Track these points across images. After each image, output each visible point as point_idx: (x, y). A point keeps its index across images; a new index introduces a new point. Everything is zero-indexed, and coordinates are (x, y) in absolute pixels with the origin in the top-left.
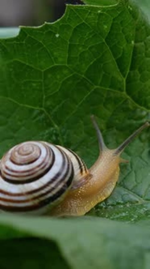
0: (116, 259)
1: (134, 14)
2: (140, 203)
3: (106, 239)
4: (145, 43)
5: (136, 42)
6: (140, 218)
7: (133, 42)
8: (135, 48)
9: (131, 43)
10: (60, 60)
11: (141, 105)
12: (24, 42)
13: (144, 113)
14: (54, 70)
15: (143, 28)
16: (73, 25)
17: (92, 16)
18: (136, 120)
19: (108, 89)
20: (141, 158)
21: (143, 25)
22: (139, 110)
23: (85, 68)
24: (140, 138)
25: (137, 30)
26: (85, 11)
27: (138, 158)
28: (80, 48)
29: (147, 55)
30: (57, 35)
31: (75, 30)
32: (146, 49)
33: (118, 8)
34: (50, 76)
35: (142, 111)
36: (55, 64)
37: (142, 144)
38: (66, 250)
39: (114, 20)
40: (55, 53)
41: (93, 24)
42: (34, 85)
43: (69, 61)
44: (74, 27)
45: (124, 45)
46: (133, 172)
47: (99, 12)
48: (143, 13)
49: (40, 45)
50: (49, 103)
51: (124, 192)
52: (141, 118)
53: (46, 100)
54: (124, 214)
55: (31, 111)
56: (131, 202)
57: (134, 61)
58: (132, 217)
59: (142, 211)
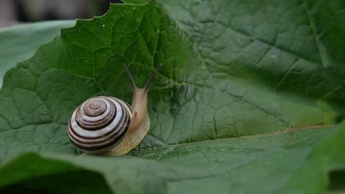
0: (146, 187)
1: (159, 11)
2: (163, 146)
3: (139, 173)
4: (168, 32)
5: (160, 30)
6: (163, 157)
7: (158, 31)
8: (160, 35)
9: (156, 31)
10: (106, 43)
11: (164, 76)
12: (79, 31)
13: (167, 82)
14: (102, 50)
15: (166, 20)
16: (116, 18)
17: (129, 12)
18: (160, 86)
19: (140, 64)
20: (164, 114)
21: (166, 18)
22: (163, 80)
23: (123, 49)
24: (164, 100)
25: (161, 21)
26: (123, 8)
27: (162, 114)
28: (120, 35)
29: (168, 40)
30: (104, 26)
31: (117, 22)
32: (168, 36)
33: (147, 6)
34: (98, 55)
35: (165, 80)
36: (102, 47)
37: (165, 104)
38: (110, 180)
39: (145, 14)
40: (102, 39)
41: (130, 18)
42: (87, 61)
43: (112, 44)
44: (115, 20)
45: (152, 32)
46: (159, 125)
47: (134, 8)
48: (166, 10)
49: (91, 33)
50: (97, 74)
51: (152, 138)
52: (164, 85)
53: (96, 71)
54: (152, 154)
55: (85, 80)
56: (157, 146)
57: (159, 44)
58: (158, 157)
59: (165, 152)
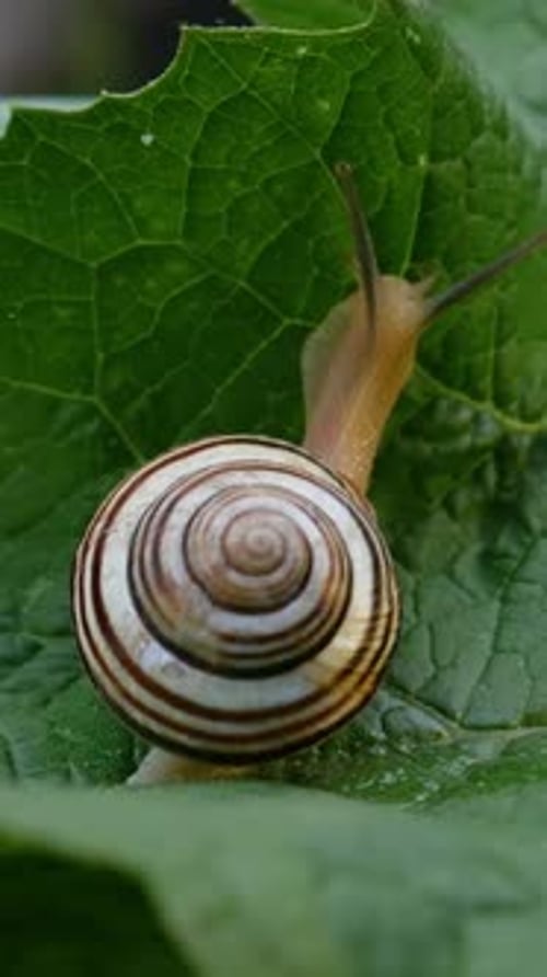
0: (360, 943)
1: (427, 58)
2: (447, 738)
3: (322, 870)
4: (468, 164)
5: (434, 157)
6: (447, 792)
7: (422, 161)
8: (430, 181)
9: (415, 162)
10: (159, 225)
11: (449, 383)
12: (24, 162)
13: (465, 415)
14: (138, 260)
15: (459, 105)
16: (207, 102)
17: (278, 66)
18: (429, 438)
20: (451, 574)
21: (459, 97)
22: (443, 405)
23: (247, 254)
24: (449, 505)
25: (438, 114)
26: (246, 49)
27: (442, 579)
28: (233, 184)
29: (472, 207)
30: (147, 139)
31: (213, 119)
32: (471, 184)
33: (370, 37)
34: (120, 281)
35: (456, 407)
36: (140, 242)
37: (456, 528)
38: (180, 907)
39: (356, 78)
40: (138, 204)
41: (277, 97)
42: (63, 313)
43: (191, 227)
44: (208, 109)
45: (389, 173)
46: (424, 630)
47: (302, 51)
48: (459, 55)
49: (85, 173)
50: (115, 381)
51: (386, 698)
52: (451, 433)
53: (108, 364)
54: (389, 778)
55: (53, 405)
56: (416, 736)
57: (425, 225)
58: (419, 788)
59: (455, 769)
